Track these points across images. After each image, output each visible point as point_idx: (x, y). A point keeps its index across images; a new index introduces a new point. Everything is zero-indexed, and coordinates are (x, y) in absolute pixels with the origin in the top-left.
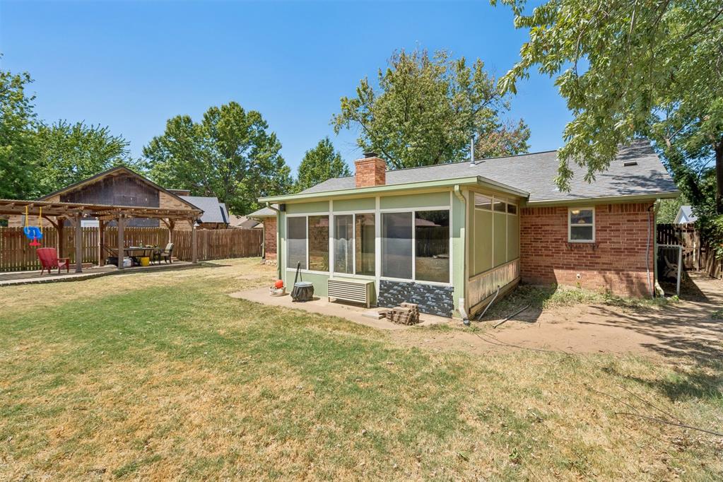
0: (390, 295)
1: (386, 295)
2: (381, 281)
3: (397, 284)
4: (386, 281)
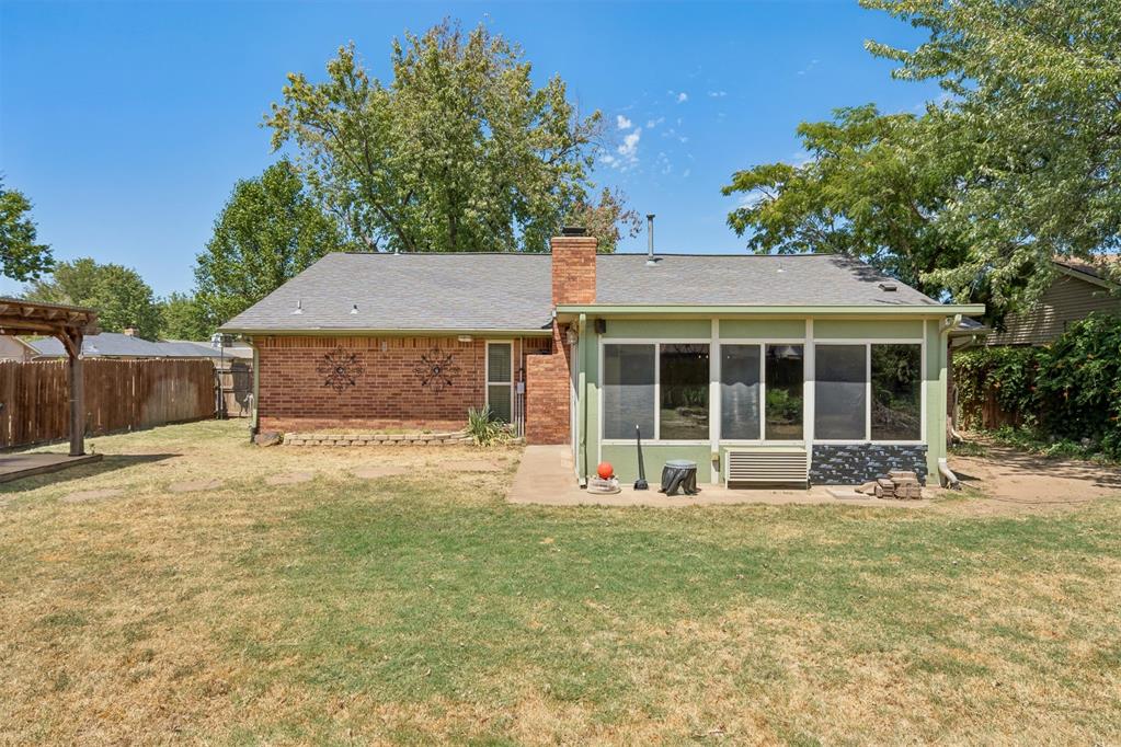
0: (830, 467)
1: (823, 466)
2: (814, 446)
3: (843, 448)
4: (823, 446)
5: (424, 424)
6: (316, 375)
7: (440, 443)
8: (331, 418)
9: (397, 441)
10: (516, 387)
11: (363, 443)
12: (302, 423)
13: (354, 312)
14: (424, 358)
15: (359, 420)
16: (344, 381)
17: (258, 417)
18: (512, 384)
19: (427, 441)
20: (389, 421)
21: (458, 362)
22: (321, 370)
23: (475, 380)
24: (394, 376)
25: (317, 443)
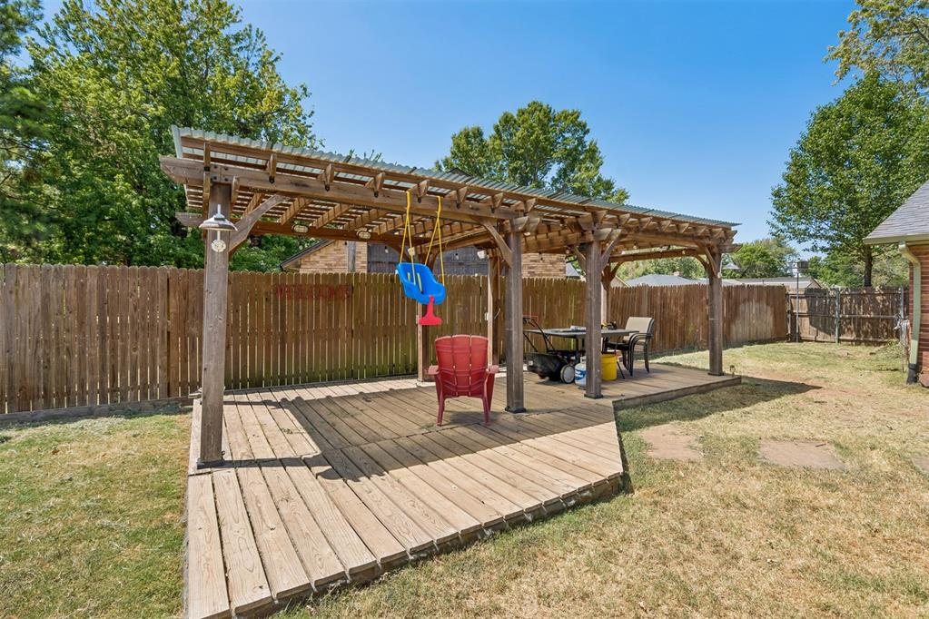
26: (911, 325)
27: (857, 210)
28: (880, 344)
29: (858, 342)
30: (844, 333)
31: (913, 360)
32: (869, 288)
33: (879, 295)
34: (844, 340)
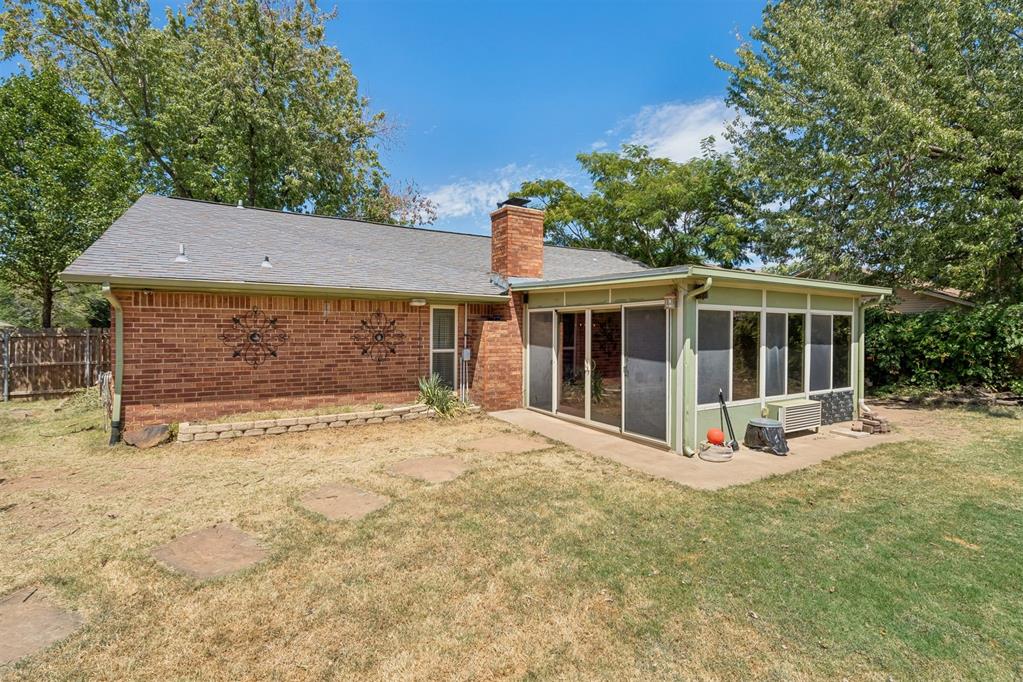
5: (364, 398)
6: (219, 344)
7: (398, 418)
8: (242, 399)
9: (347, 422)
10: (460, 354)
11: (305, 428)
12: (197, 410)
13: (265, 264)
14: (364, 323)
15: (283, 400)
16: (261, 351)
17: (123, 404)
18: (455, 350)
19: (384, 418)
20: (321, 397)
21: (401, 328)
22: (226, 338)
23: (419, 347)
24: (327, 344)
25: (239, 434)
26: (114, 377)
27: (34, 232)
28: (62, 396)
29: (35, 397)
30: (17, 387)
31: (116, 417)
32: (49, 330)
33: (61, 338)
34: (15, 396)
